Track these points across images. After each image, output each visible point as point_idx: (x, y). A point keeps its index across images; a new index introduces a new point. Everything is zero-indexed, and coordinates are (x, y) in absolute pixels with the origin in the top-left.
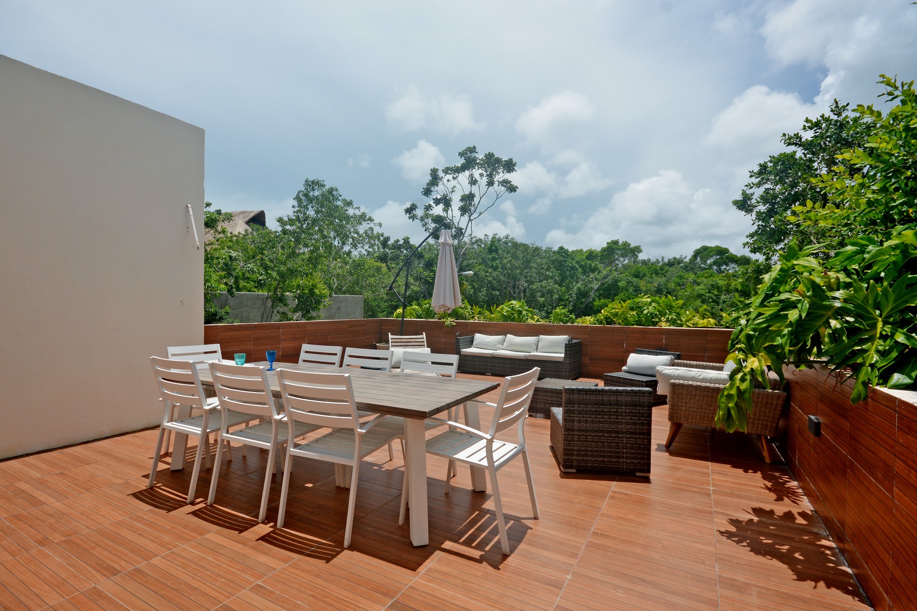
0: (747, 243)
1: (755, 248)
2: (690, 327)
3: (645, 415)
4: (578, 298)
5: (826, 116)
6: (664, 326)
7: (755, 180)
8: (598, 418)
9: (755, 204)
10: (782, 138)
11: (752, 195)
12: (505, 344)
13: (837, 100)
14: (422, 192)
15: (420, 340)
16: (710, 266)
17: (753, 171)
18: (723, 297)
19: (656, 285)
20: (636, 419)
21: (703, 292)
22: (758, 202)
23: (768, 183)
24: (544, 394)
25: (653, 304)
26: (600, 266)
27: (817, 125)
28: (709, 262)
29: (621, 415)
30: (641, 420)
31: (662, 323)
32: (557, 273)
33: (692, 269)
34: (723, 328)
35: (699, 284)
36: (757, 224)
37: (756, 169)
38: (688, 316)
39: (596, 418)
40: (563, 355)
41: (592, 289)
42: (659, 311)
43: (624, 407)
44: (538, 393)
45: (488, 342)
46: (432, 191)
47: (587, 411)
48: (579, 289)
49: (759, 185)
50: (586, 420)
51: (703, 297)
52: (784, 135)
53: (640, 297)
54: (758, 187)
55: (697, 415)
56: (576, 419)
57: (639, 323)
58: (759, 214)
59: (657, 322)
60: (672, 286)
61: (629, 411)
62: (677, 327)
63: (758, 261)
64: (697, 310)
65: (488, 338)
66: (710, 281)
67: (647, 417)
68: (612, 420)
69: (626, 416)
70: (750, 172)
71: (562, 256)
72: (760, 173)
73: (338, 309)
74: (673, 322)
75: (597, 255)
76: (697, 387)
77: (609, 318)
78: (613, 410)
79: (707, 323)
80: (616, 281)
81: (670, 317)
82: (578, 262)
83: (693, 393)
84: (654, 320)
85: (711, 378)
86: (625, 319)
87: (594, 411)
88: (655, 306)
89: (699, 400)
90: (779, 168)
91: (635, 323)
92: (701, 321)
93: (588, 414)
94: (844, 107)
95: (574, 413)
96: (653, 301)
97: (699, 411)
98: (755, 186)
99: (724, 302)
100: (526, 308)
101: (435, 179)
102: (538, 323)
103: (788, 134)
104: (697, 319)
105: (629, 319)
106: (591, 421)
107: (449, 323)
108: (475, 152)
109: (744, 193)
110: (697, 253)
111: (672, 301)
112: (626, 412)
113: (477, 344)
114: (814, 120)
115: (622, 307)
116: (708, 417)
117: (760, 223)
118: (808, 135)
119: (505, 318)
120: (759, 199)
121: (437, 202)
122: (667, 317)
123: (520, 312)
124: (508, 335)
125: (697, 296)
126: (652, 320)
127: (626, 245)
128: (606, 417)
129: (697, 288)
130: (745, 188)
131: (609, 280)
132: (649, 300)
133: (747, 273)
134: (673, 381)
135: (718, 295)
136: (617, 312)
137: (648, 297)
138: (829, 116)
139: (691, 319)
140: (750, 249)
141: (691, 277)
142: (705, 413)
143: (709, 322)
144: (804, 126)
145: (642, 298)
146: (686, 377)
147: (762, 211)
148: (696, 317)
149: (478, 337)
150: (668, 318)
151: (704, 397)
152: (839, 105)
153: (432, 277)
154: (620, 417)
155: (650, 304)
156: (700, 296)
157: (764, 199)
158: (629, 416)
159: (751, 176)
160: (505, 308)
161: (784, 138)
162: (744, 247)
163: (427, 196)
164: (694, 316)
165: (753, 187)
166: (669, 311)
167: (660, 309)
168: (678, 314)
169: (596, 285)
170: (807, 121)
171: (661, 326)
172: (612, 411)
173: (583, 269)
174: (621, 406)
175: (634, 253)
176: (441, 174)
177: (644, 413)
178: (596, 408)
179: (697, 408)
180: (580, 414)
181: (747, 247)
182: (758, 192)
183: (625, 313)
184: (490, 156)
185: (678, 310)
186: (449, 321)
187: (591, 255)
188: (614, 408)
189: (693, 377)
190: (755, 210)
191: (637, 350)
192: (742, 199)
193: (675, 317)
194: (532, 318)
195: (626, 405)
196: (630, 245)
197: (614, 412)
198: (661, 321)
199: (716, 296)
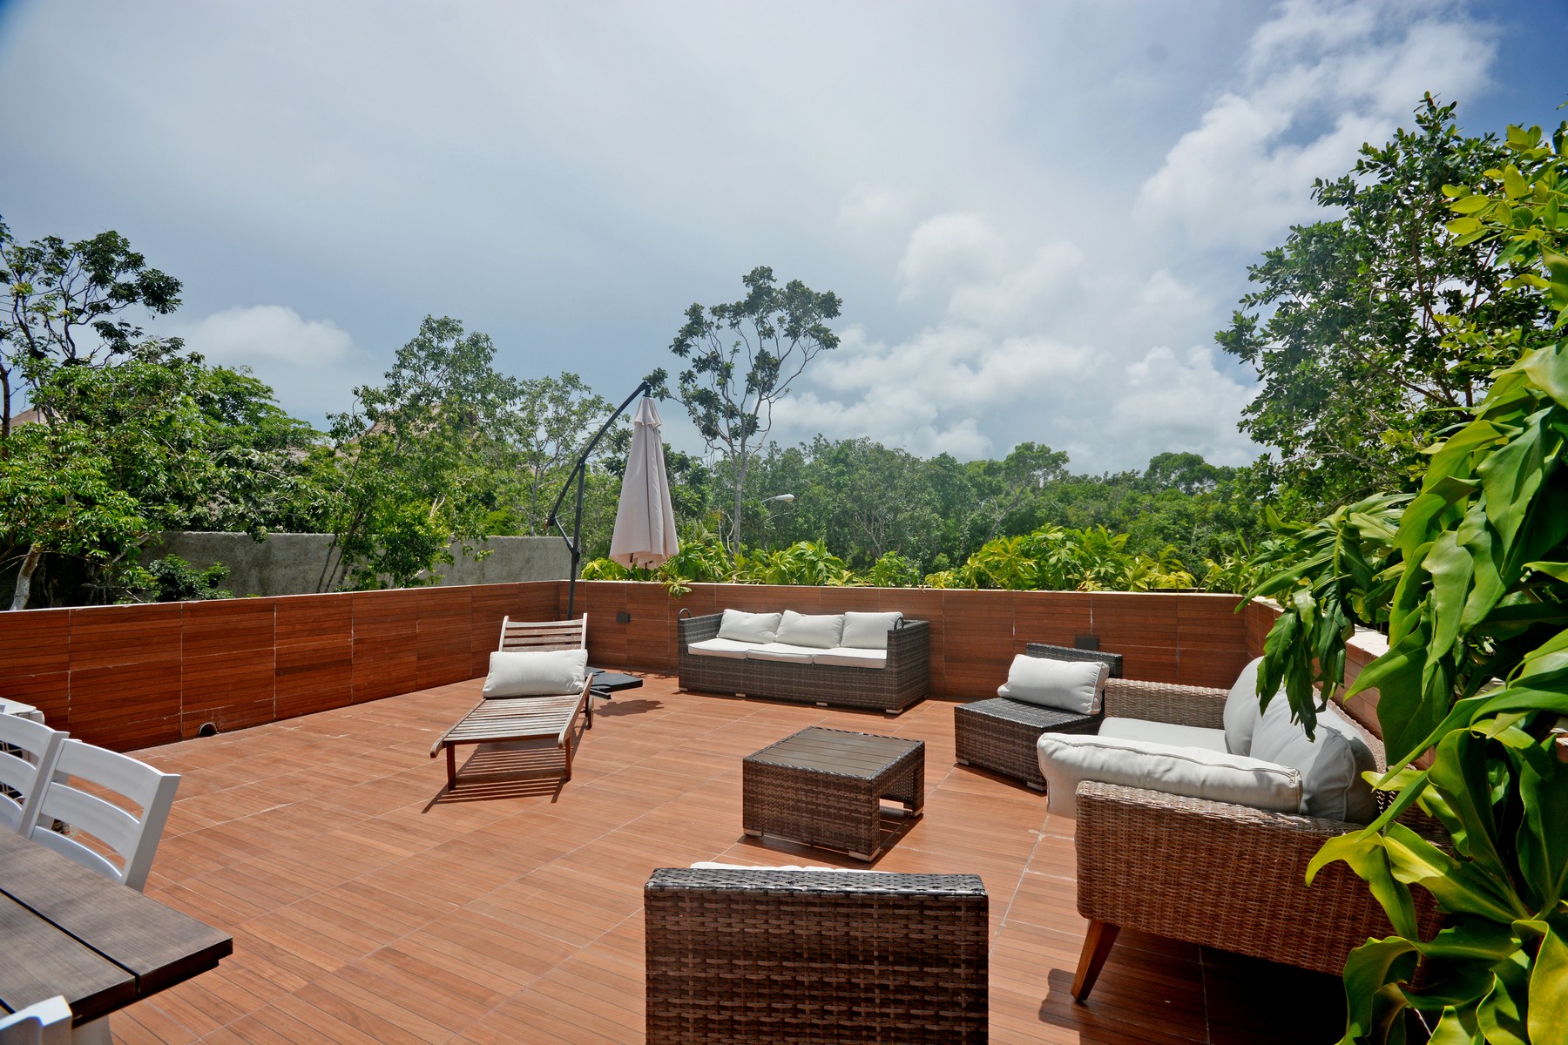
0: (1247, 422)
1: (1261, 433)
2: (1143, 590)
3: (962, 999)
4: (972, 537)
5: (1407, 132)
6: (1093, 589)
7: (1260, 287)
8: (777, 1010)
9: (1261, 339)
10: (1314, 189)
11: (1254, 319)
12: (780, 629)
13: (1431, 97)
14: (670, 347)
15: (573, 631)
16: (1176, 483)
17: (1255, 266)
18: (1196, 531)
19: (1093, 512)
20: (924, 1018)
21: (1165, 523)
22: (1266, 335)
23: (1286, 291)
24: (778, 782)
25: (1069, 544)
26: (1006, 486)
27: (1388, 158)
28: (1173, 477)
29: (867, 1000)
30: (946, 1019)
31: (1088, 583)
32: (935, 495)
33: (1148, 488)
34: (1209, 591)
35: (1158, 510)
36: (1267, 377)
37: (1263, 262)
38: (1139, 566)
39: (770, 1011)
40: (882, 655)
41: (994, 521)
42: (1081, 558)
43: (875, 967)
44: (765, 780)
45: (747, 626)
46: (689, 346)
47: (734, 983)
48: (974, 522)
49: (1268, 297)
50: (732, 1021)
51: (1166, 531)
52: (1319, 182)
53: (1043, 531)
54: (1267, 303)
55: (1164, 905)
56: (689, 1015)
57: (1042, 583)
58: (1270, 357)
59: (1078, 582)
60: (1117, 513)
61: (901, 980)
62: (1117, 590)
63: (1268, 457)
64: (1154, 555)
65: (747, 617)
66: (1175, 505)
67: (969, 1008)
68: (830, 1020)
69: (884, 1004)
70: (1248, 268)
71: (945, 468)
72: (1268, 271)
73: (528, 561)
74: (1106, 580)
75: (1000, 469)
76: (1161, 815)
77: (984, 574)
78: (834, 980)
79: (1176, 581)
80: (1033, 510)
81: (1103, 570)
82: (971, 479)
83: (1151, 833)
84: (1070, 576)
85: (1204, 782)
86: (1013, 576)
87: (759, 984)
88: (1073, 547)
89: (1169, 857)
90: (1312, 248)
91: (1033, 583)
92: (1165, 578)
93: (739, 995)
94: (1446, 110)
95: (683, 993)
96: (1069, 538)
97: (1172, 891)
98: (1260, 301)
99: (1198, 539)
100: (828, 555)
101: (696, 324)
102: (850, 586)
103: (1327, 181)
104: (1157, 574)
105: (1022, 575)
106: (747, 1023)
107: (677, 588)
108: (770, 278)
109: (1237, 318)
110: (1155, 464)
111: (1106, 538)
112: (884, 988)
113: (725, 631)
114: (1381, 147)
115: (1006, 551)
116: (1201, 913)
117: (1274, 375)
118: (1369, 181)
119: (782, 577)
120: (1268, 329)
121: (702, 365)
122: (1096, 569)
123: (813, 564)
124: (787, 612)
125: (1156, 530)
126: (1067, 576)
127: (1044, 450)
128: (807, 1007)
129: (1156, 516)
130: (1239, 308)
131: (1022, 507)
132: (1060, 535)
133: (1249, 481)
134: (1084, 788)
135: (1189, 528)
136: (999, 562)
137: (1059, 530)
138: (1413, 134)
139: (1143, 575)
140: (1251, 434)
141: (1147, 499)
142: (1190, 900)
143: (1180, 580)
144: (1360, 162)
145: (1047, 532)
146: (1127, 775)
147: (1275, 351)
148: (1154, 570)
149: (731, 616)
150: (1099, 572)
151: (1184, 847)
152: (1435, 104)
153: (698, 503)
154: (862, 1009)
155: (1063, 542)
156: (1160, 530)
157: (1278, 327)
158: (897, 1002)
159: (1252, 278)
160: (785, 559)
161: (1319, 188)
162: (1241, 431)
163: (681, 354)
164: (1149, 568)
165: (1255, 302)
166: (1101, 558)
167: (1083, 553)
168: (1119, 565)
169: (999, 516)
170: (1366, 150)
171: (1086, 590)
172: (829, 984)
173: (979, 489)
174: (865, 962)
175: (1056, 462)
176: (707, 316)
177: (956, 992)
178: (769, 969)
179: (1165, 883)
180: (706, 994)
181: (1245, 429)
182: (1267, 313)
183: (1013, 563)
184: (795, 286)
185: (1118, 556)
186: (680, 584)
187: (991, 469)
188: (838, 971)
189: (1149, 774)
190: (1260, 352)
191: (1031, 648)
192: (1234, 328)
193: (1111, 571)
194: (838, 576)
195: (882, 959)
196: (1050, 450)
197: (839, 987)
198: (1085, 579)
199: (1186, 529)
